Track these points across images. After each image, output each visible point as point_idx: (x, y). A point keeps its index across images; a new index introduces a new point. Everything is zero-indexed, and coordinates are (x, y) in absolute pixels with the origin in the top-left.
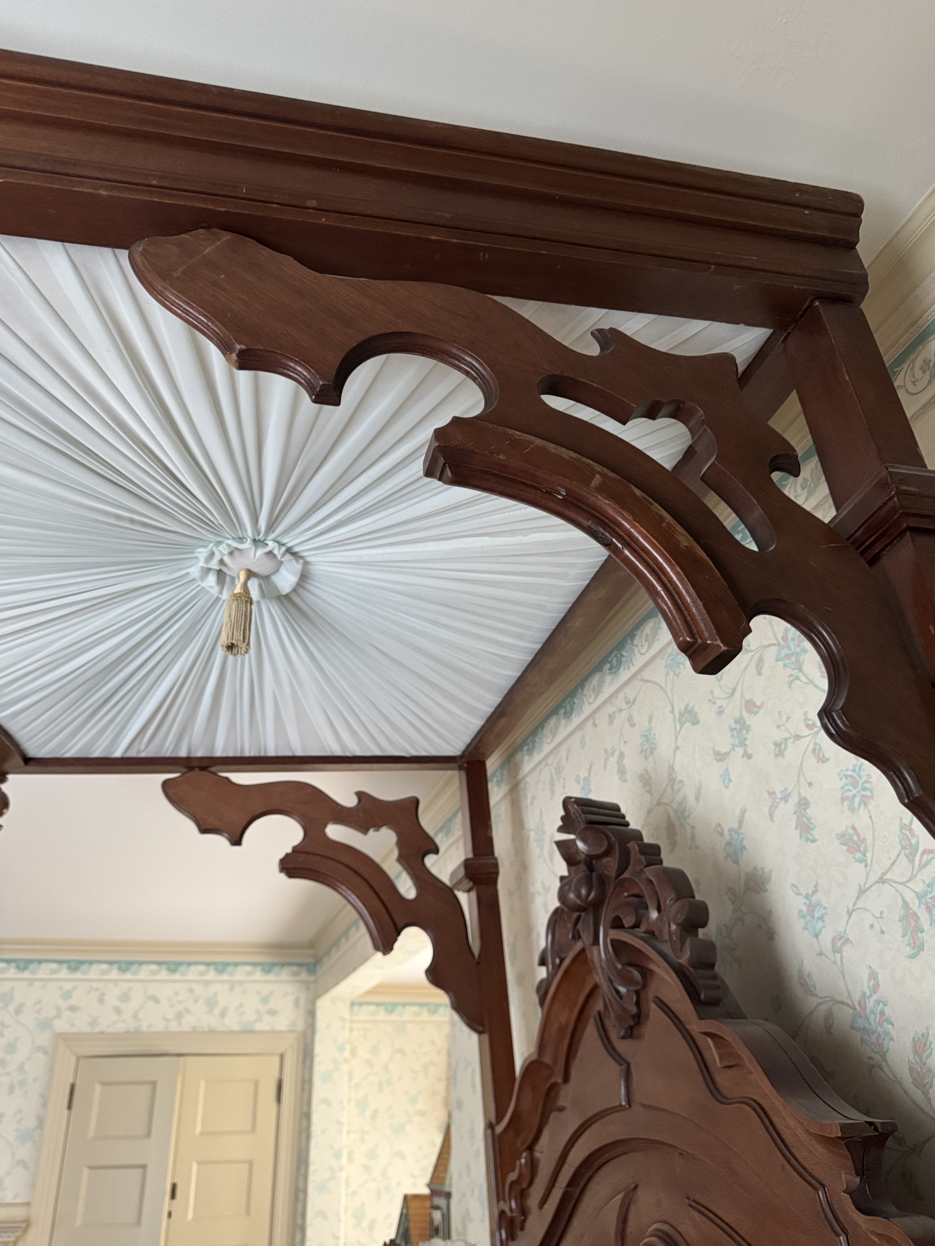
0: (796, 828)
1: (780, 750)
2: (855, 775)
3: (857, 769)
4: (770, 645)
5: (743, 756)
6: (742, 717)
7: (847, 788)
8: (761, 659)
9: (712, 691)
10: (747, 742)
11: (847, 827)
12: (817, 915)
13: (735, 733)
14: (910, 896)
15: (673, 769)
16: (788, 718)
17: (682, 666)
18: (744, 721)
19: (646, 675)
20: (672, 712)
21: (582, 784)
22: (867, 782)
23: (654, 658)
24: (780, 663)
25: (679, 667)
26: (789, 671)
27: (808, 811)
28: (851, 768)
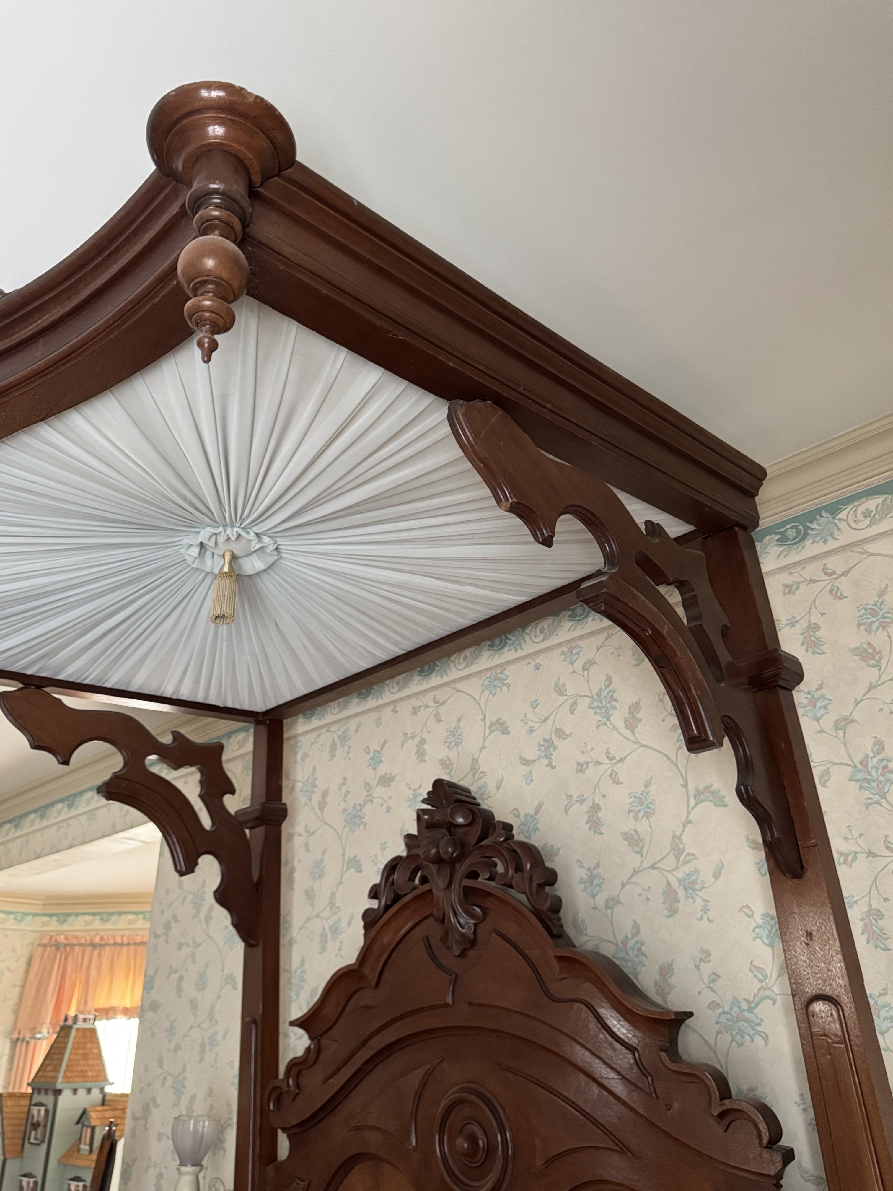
0: (587, 823)
1: (581, 769)
2: (643, 798)
3: (645, 794)
4: (585, 696)
5: (547, 766)
6: (551, 739)
7: (634, 804)
8: (575, 703)
9: (525, 714)
10: (552, 757)
11: (630, 829)
12: (596, 882)
13: (543, 748)
14: (672, 880)
15: (477, 762)
16: (592, 749)
17: (499, 689)
18: (552, 742)
19: (460, 686)
20: (484, 720)
21: (372, 754)
22: (651, 803)
23: (470, 676)
24: (593, 711)
25: (496, 690)
26: (599, 718)
27: (599, 813)
28: (640, 792)
